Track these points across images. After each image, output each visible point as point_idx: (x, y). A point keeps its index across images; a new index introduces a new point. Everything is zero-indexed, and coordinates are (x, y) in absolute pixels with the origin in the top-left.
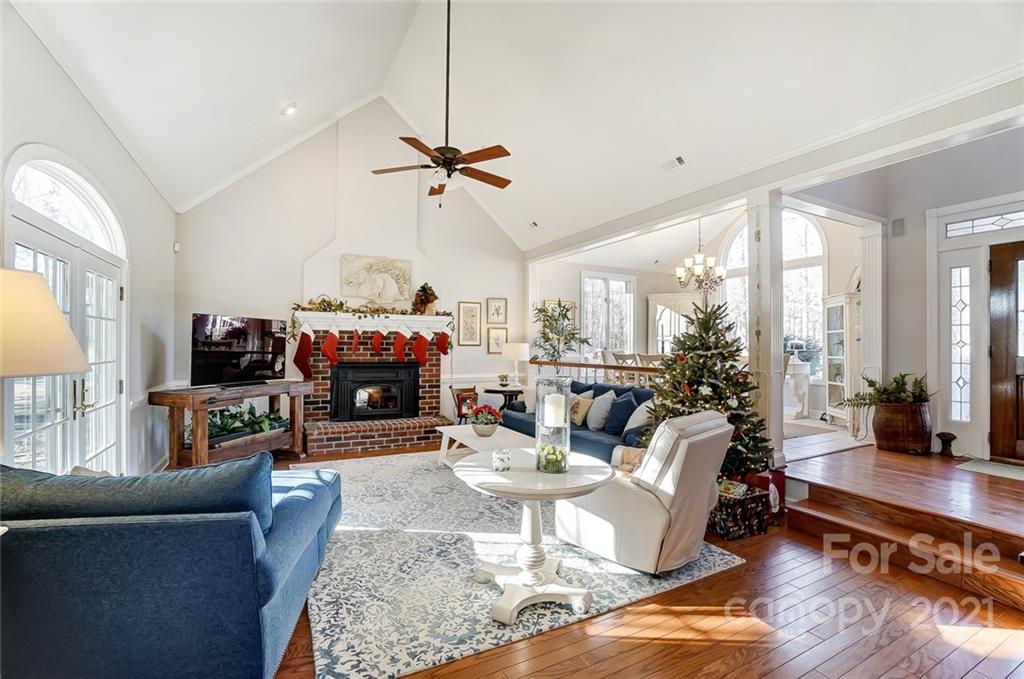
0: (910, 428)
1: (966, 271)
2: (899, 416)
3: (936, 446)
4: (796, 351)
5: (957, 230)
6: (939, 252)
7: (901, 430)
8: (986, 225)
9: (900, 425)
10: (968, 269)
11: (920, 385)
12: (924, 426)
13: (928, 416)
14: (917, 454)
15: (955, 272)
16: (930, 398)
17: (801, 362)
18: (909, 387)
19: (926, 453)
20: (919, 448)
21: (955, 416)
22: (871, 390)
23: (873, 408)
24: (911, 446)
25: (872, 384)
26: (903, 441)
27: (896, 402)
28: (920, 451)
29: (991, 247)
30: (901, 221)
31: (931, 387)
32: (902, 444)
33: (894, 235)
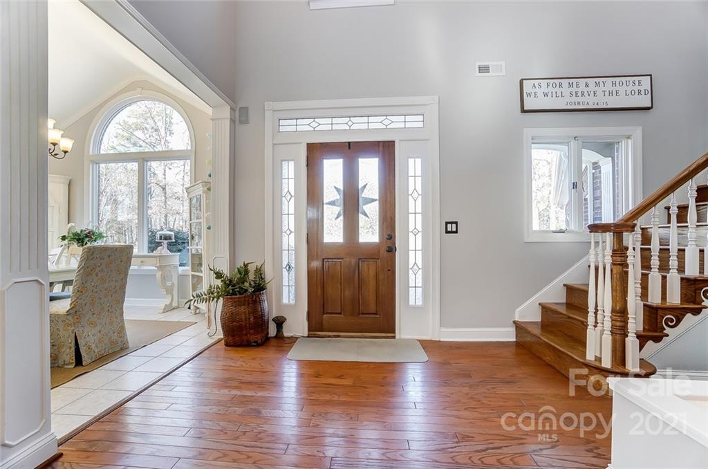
0: (252, 319)
1: (292, 164)
2: (243, 309)
3: (272, 331)
4: (166, 242)
5: (287, 126)
6: (274, 144)
7: (244, 324)
8: (304, 125)
9: (243, 318)
10: (293, 162)
11: (259, 272)
12: (262, 316)
13: (266, 304)
14: (258, 345)
15: (285, 164)
16: (268, 286)
17: (170, 254)
18: (251, 276)
19: (265, 342)
20: (259, 338)
21: (285, 301)
22: (219, 283)
23: (221, 300)
24: (252, 338)
25: (219, 275)
26: (246, 335)
27: (240, 294)
28: (259, 341)
29: (308, 144)
30: (246, 108)
31: (269, 274)
32: (245, 338)
33: (241, 122)
